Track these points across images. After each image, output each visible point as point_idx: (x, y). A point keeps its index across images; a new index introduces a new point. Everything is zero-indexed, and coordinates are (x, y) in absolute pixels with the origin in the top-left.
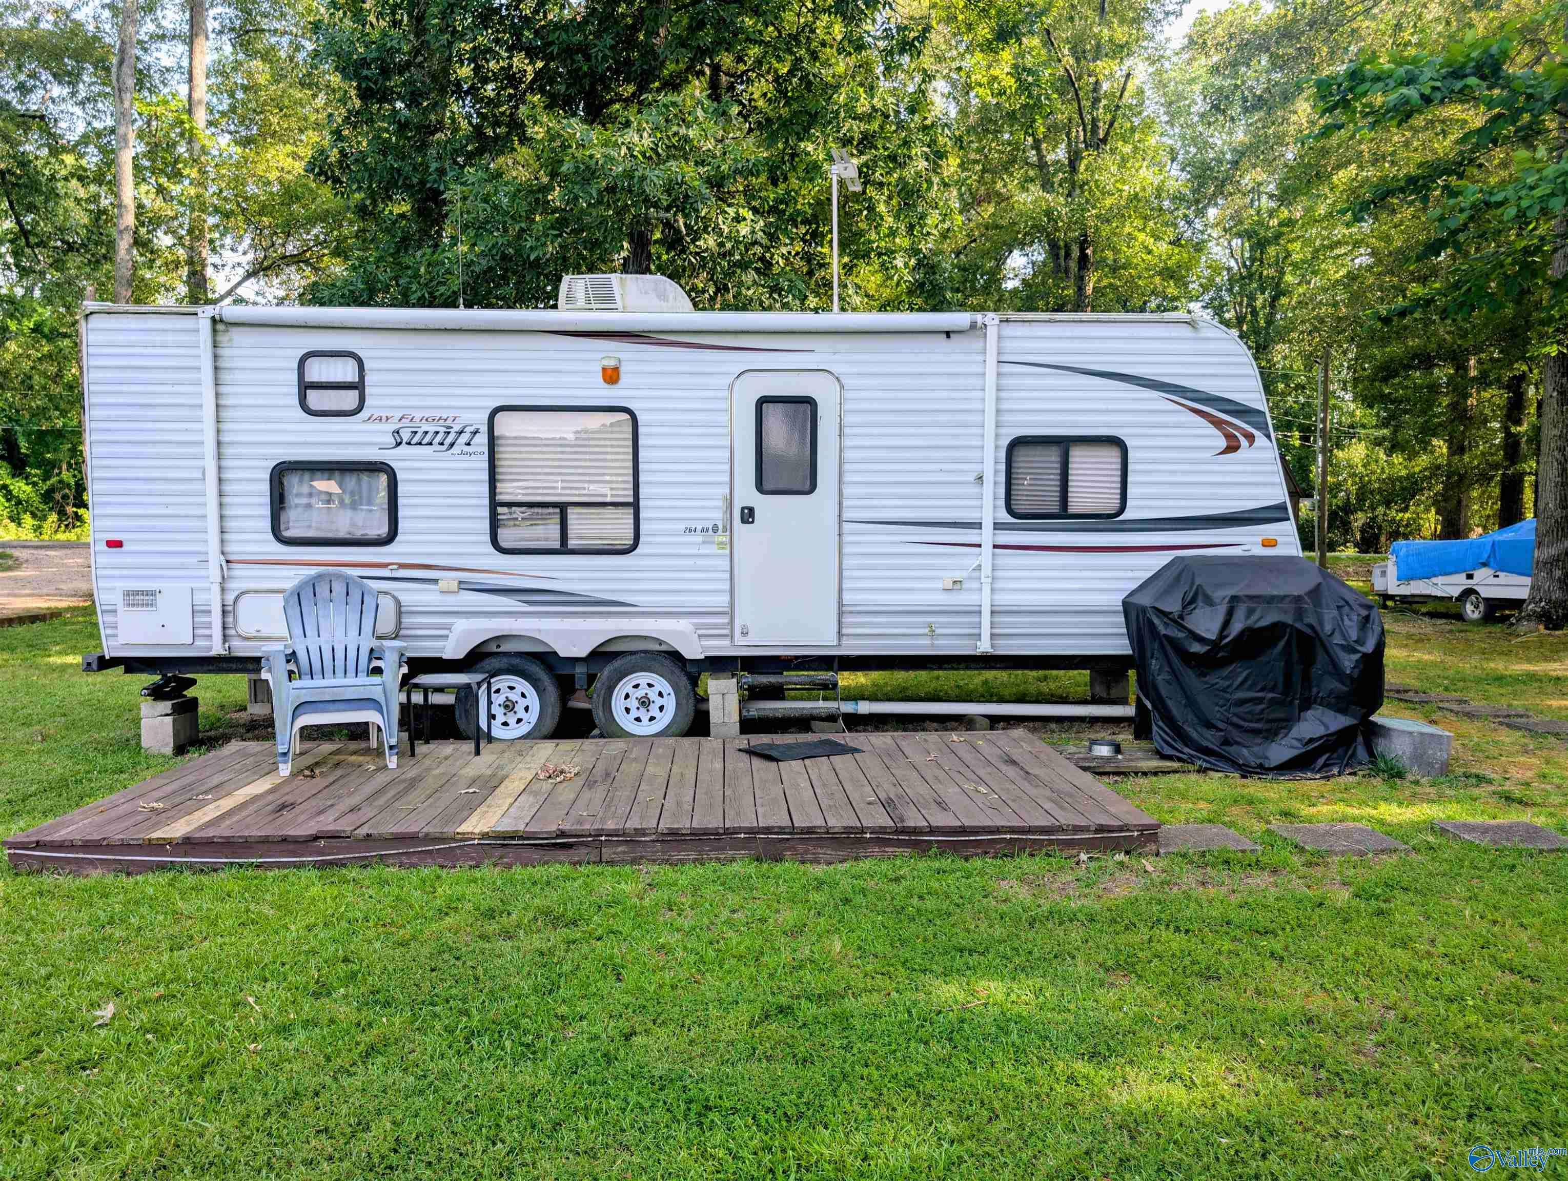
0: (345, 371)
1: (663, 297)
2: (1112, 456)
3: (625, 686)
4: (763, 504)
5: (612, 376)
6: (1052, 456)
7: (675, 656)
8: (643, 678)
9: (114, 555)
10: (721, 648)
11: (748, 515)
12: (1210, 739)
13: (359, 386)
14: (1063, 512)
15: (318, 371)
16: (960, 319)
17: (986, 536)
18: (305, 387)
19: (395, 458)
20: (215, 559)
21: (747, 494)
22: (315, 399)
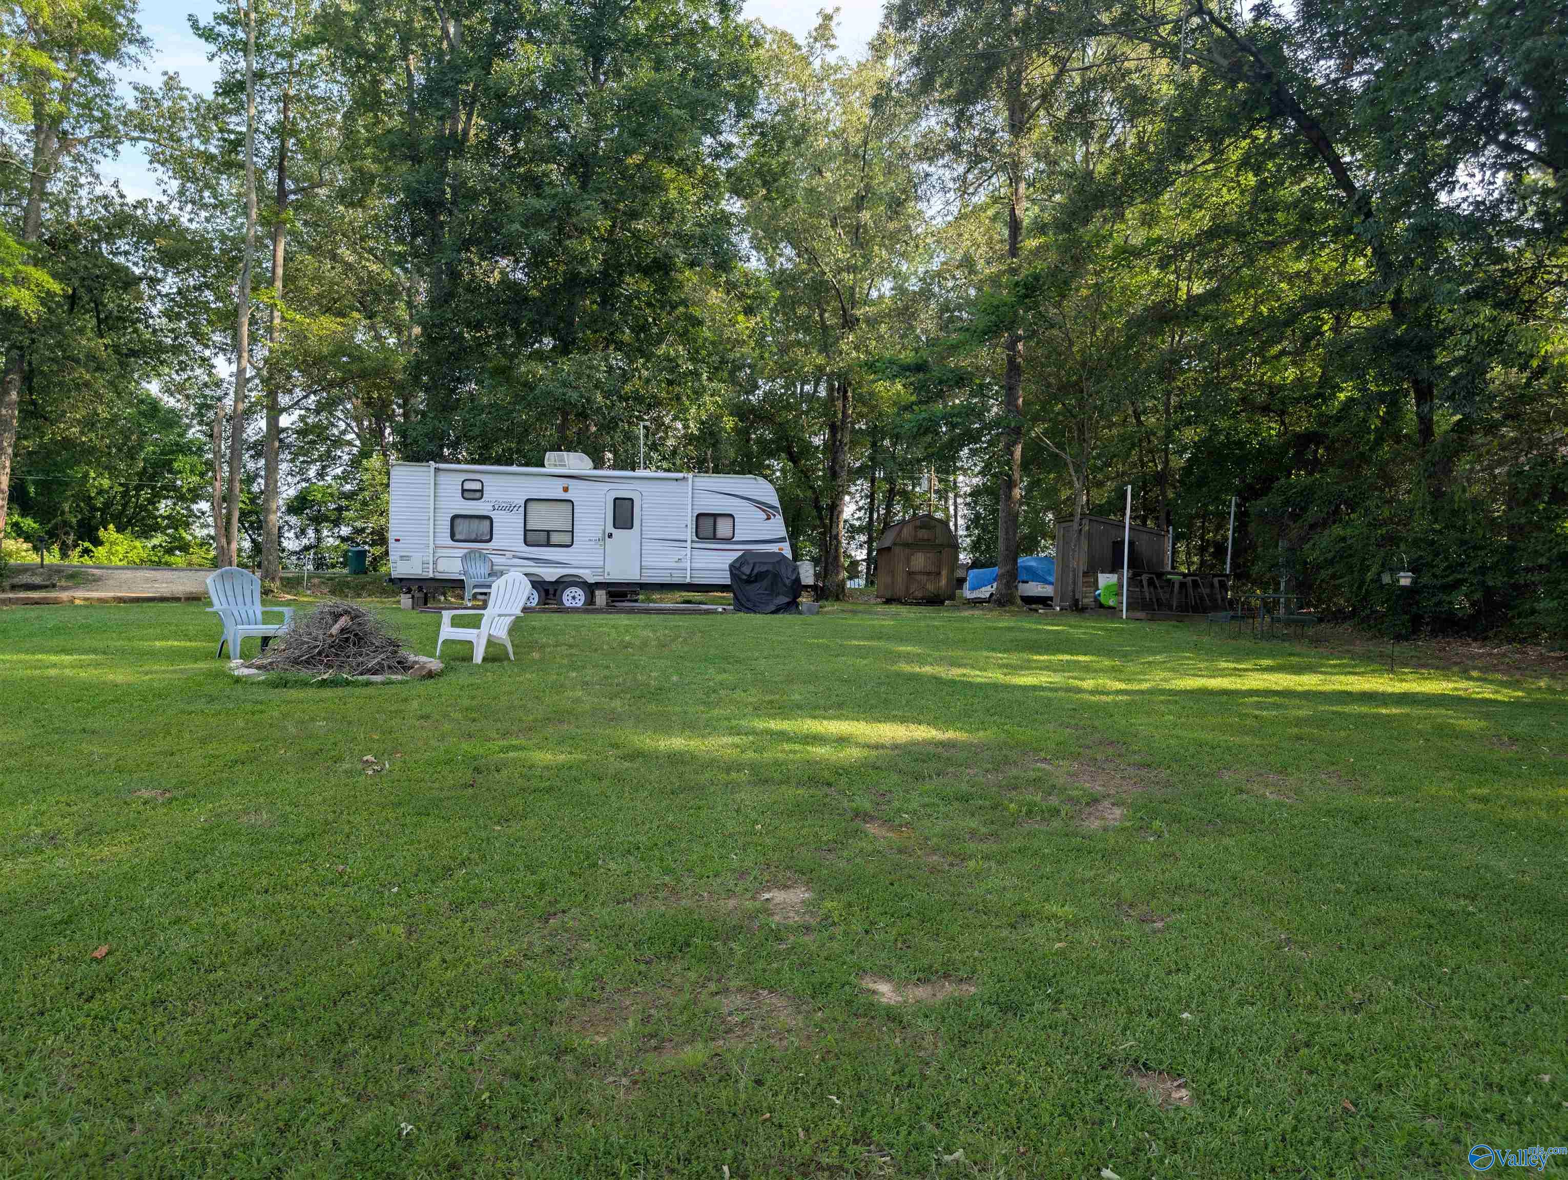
0: (477, 486)
1: (582, 460)
2: (730, 520)
3: (567, 592)
4: (615, 532)
5: (566, 490)
6: (711, 520)
7: (585, 583)
8: (573, 589)
9: (397, 544)
10: (600, 579)
11: (610, 536)
12: (750, 605)
13: (481, 491)
14: (715, 538)
15: (468, 486)
16: (681, 475)
17: (689, 544)
18: (463, 491)
19: (492, 514)
20: (432, 546)
21: (610, 529)
22: (466, 495)
